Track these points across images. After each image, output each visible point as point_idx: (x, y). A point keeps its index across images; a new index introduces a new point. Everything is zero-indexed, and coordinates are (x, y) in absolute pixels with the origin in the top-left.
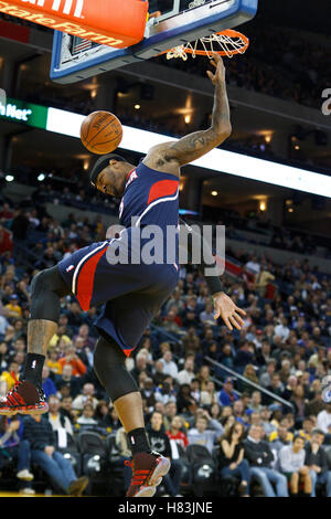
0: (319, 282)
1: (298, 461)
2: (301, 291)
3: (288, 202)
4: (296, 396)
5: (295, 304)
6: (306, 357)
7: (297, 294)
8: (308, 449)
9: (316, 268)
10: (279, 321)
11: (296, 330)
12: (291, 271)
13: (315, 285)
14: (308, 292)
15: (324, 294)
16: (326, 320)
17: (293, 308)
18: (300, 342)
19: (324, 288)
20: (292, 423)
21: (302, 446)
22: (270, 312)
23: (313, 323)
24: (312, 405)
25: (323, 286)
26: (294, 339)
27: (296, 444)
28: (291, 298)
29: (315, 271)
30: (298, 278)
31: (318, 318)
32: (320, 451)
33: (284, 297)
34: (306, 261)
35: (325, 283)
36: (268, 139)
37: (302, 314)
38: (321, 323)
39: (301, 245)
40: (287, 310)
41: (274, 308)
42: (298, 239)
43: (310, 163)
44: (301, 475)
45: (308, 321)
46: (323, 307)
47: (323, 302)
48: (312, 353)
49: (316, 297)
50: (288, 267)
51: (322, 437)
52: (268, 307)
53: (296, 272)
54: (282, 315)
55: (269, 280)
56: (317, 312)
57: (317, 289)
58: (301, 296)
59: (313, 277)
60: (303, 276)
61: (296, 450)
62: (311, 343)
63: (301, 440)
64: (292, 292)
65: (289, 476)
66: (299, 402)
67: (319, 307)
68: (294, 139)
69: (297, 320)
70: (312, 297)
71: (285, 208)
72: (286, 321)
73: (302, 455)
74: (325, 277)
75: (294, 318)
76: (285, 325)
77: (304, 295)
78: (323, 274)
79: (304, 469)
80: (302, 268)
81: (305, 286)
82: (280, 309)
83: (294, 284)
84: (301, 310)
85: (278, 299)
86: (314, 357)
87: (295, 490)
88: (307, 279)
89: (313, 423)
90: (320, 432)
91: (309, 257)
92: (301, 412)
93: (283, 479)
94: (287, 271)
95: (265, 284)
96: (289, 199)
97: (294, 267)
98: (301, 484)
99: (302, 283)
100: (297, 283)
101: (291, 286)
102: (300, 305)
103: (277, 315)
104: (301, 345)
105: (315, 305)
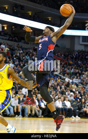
0: (22, 50)
1: (16, 103)
2: (17, 53)
3: (13, 27)
4: (16, 84)
5: (15, 57)
6: (19, 73)
7: (16, 54)
8: (19, 99)
9: (21, 46)
10: (11, 62)
11: (16, 65)
12: (14, 47)
13: (21, 52)
14: (19, 54)
15: (24, 54)
16: (24, 62)
17: (15, 58)
18: (17, 68)
19: (24, 52)
20: (15, 92)
21: (17, 98)
22: (8, 59)
23: (21, 63)
24: (20, 86)
25: (23, 51)
26: (15, 67)
27: (16, 98)
28: (14, 55)
29: (21, 47)
30: (16, 49)
31: (22, 61)
32: (23, 99)
33: (12, 55)
34: (19, 44)
35: (24, 51)
36: (7, 8)
37: (17, 60)
38: (23, 63)
39: (17, 40)
40: (13, 59)
41: (9, 58)
42: (16, 38)
43: (19, 15)
44: (17, 107)
45: (19, 62)
46: (24, 58)
47: (24, 56)
48: (20, 71)
49: (21, 55)
50: (13, 46)
51: (23, 95)
52: (7, 58)
53: (16, 48)
54: (11, 60)
55: (8, 50)
56: (22, 59)
57: (22, 53)
58: (17, 55)
59: (20, 49)
60: (18, 49)
61: (16, 100)
62: (20, 68)
63: (17, 97)
64: (14, 54)
65: (14, 107)
66: (17, 86)
67: (22, 58)
68: (14, 8)
69: (16, 62)
70: (20, 55)
71: (12, 28)
72: (13, 62)
73: (17, 101)
74: (24, 49)
75: (15, 61)
76: (12, 63)
77: (18, 54)
78: (23, 48)
79: (18, 105)
80: (17, 46)
81: (18, 52)
82: (11, 59)
83: (15, 51)
84: (17, 59)
85: (11, 56)
86: (21, 73)
87: (16, 111)
88: (19, 50)
89: (21, 92)
90: (23, 94)
91: (19, 43)
92: (17, 89)
93: (12, 108)
94: (13, 48)
95: (7, 51)
96: (13, 26)
97: (15, 46)
98: (17, 109)
99: (17, 51)
100: (16, 51)
101: (14, 52)
102: (17, 57)
103: (10, 61)
104: (17, 69)
105: (21, 57)
